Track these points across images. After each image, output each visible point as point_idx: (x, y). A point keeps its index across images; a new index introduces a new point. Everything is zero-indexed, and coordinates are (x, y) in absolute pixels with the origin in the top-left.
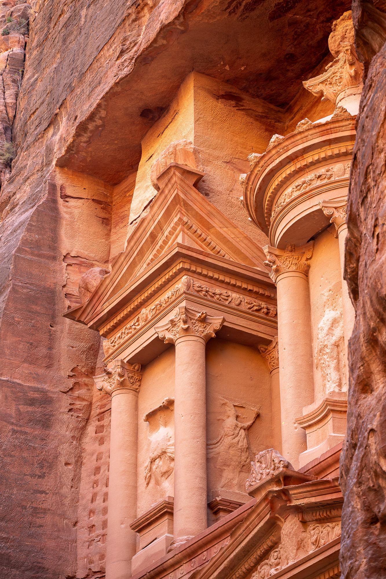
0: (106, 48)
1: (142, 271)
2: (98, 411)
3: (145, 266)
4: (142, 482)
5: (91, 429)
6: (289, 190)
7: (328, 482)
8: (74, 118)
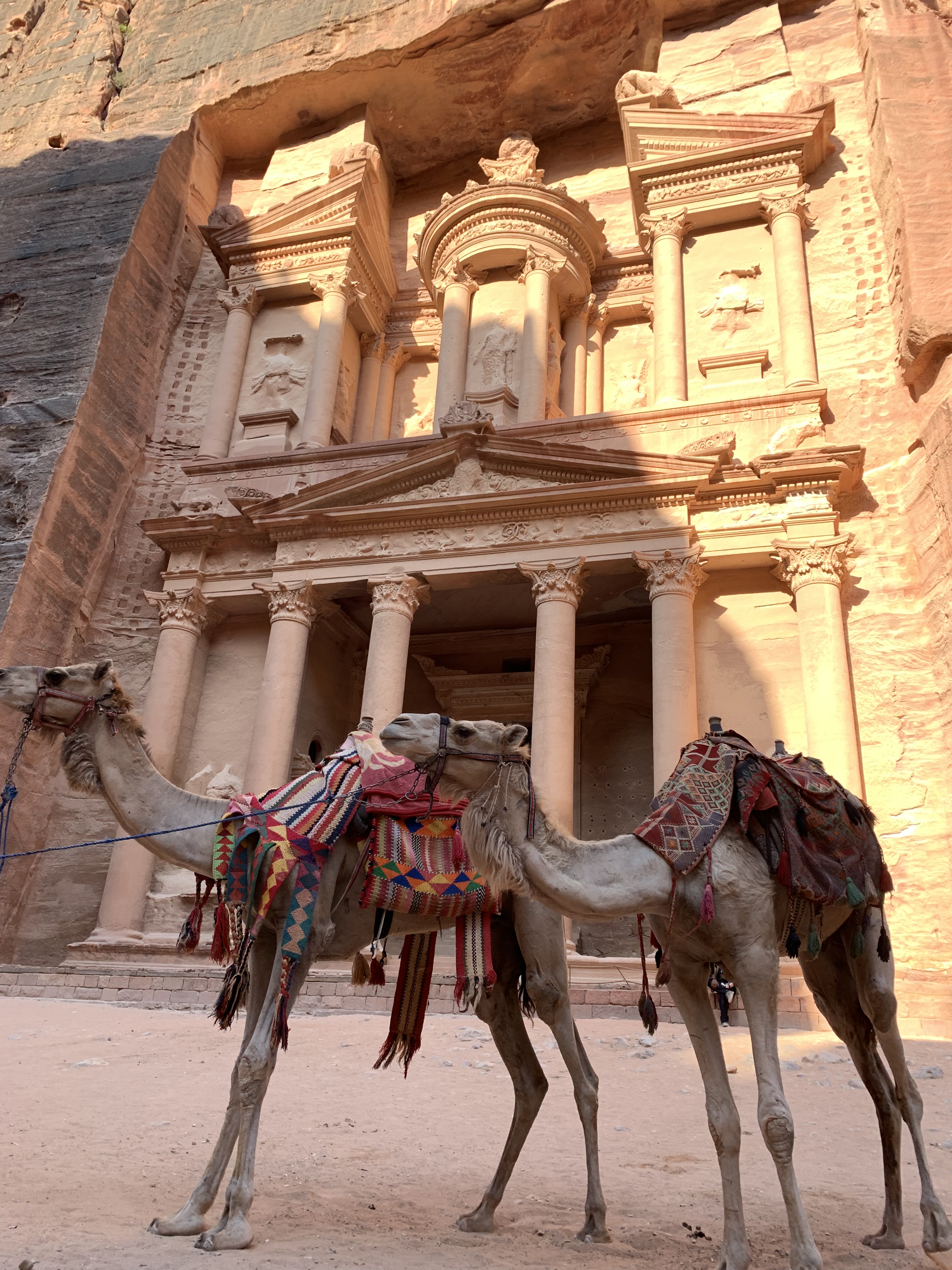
0: (287, 42)
1: (296, 227)
2: (189, 320)
3: (301, 224)
4: (247, 389)
5: (180, 331)
6: (493, 223)
7: (541, 444)
8: (234, 80)
